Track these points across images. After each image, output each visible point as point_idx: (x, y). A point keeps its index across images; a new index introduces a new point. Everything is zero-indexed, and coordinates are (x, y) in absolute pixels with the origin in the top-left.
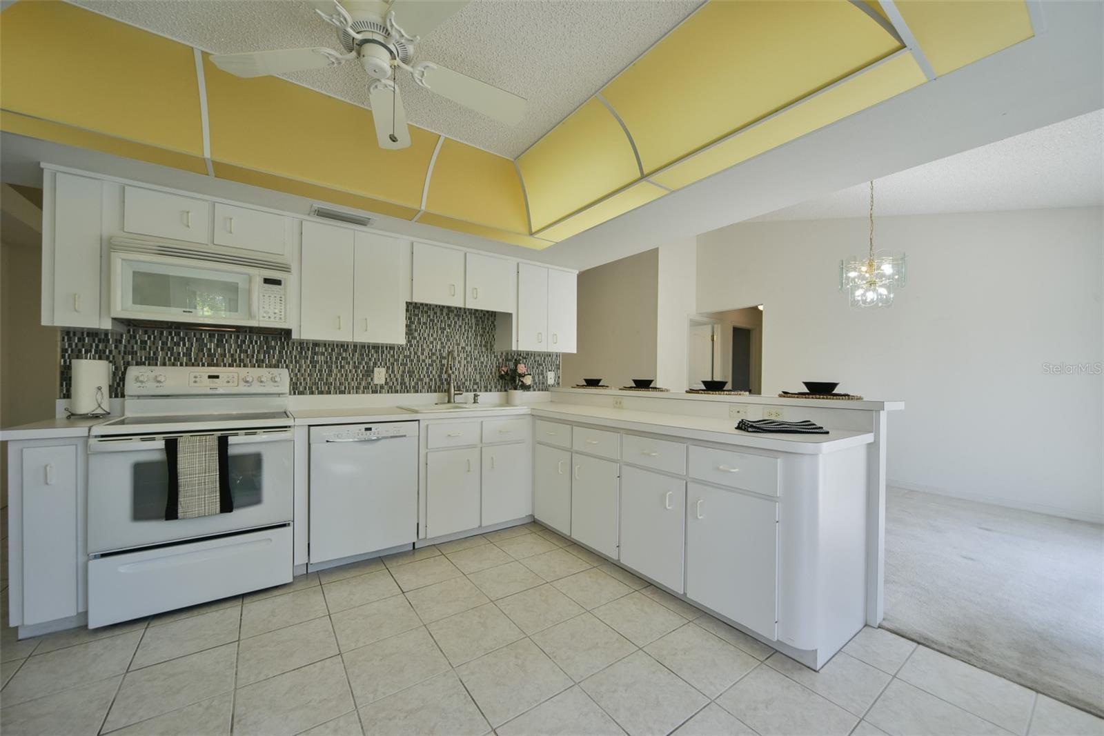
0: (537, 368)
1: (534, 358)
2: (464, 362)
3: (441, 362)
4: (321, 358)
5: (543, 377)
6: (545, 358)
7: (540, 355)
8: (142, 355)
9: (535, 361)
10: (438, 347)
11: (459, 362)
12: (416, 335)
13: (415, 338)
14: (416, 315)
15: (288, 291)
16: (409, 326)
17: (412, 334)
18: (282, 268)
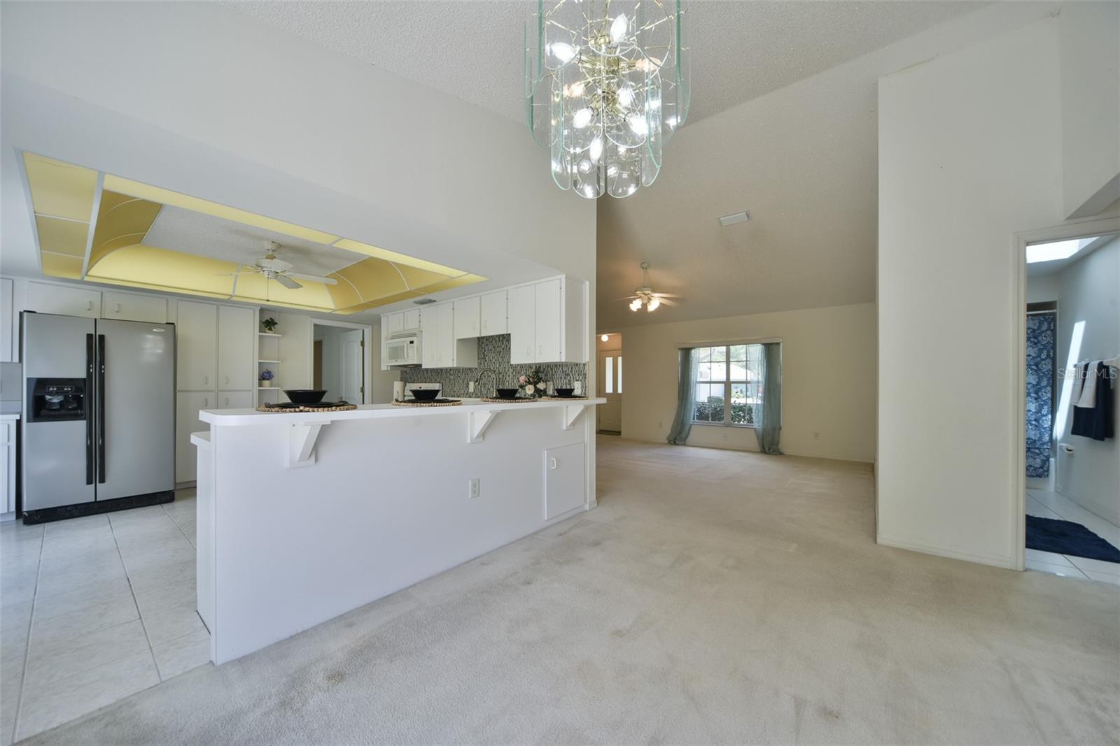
0: (565, 378)
2: (511, 376)
4: (451, 377)
5: (571, 387)
6: (572, 368)
7: (567, 365)
8: (411, 380)
9: (563, 372)
10: (508, 366)
11: (509, 376)
12: (487, 358)
13: (486, 361)
14: (487, 345)
15: (415, 346)
16: (484, 353)
17: (485, 358)
18: (414, 335)
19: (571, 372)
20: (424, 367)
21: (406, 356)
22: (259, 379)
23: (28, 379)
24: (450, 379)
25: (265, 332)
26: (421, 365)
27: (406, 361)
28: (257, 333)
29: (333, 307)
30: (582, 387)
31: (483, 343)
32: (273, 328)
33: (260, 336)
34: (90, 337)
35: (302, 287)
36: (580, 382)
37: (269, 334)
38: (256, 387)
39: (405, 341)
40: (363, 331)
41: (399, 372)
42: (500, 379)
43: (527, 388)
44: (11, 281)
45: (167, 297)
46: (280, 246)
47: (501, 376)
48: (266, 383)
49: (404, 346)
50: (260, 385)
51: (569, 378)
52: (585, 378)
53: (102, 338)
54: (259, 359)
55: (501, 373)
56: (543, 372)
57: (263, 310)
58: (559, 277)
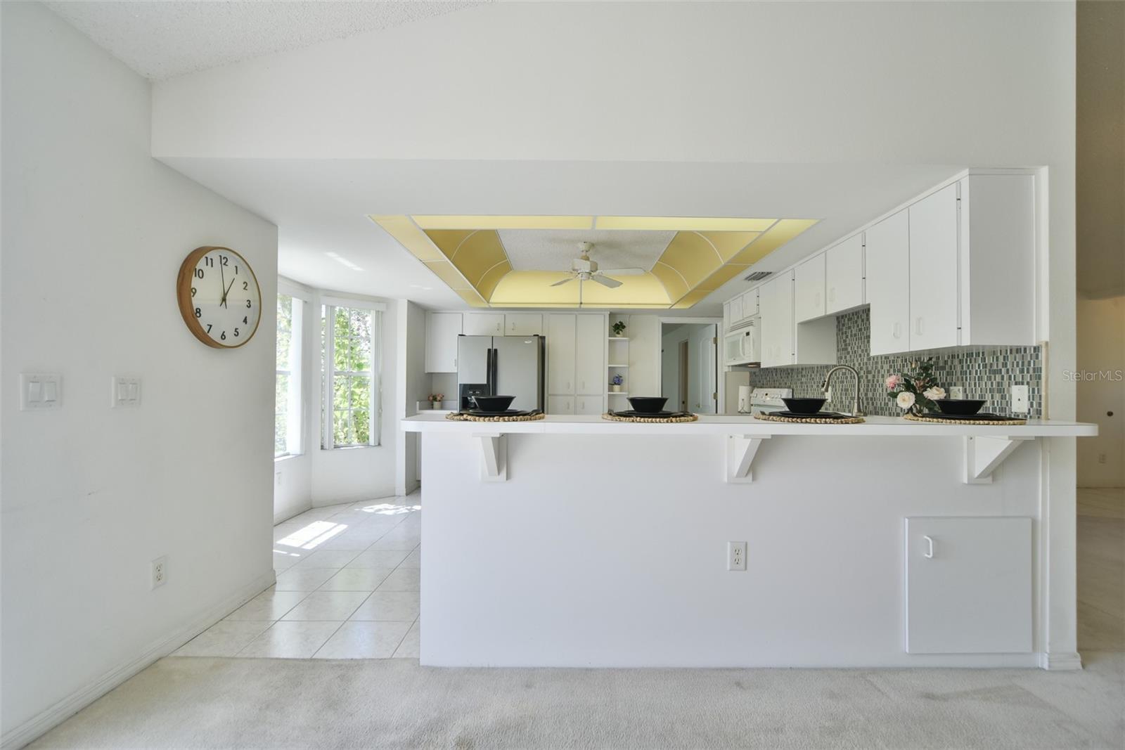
0: (989, 378)
1: (983, 360)
2: (885, 377)
3: (867, 377)
4: (804, 379)
5: (1003, 397)
6: (1006, 359)
7: (995, 353)
8: (760, 385)
9: (985, 366)
10: (865, 361)
11: (882, 376)
12: (849, 349)
13: (848, 353)
14: (850, 328)
15: (751, 338)
16: (845, 341)
17: (846, 349)
18: (750, 324)
19: (1005, 365)
20: (762, 367)
21: (742, 354)
22: (609, 384)
23: (460, 385)
24: (802, 383)
25: (616, 337)
26: (758, 364)
27: (743, 359)
28: (607, 338)
29: (670, 302)
30: (1031, 398)
31: (843, 325)
32: (620, 332)
33: (610, 341)
34: (489, 350)
35: (622, 284)
36: (1026, 387)
37: (619, 338)
38: (607, 393)
39: (742, 333)
40: (716, 325)
41: (748, 373)
42: (869, 381)
43: (900, 395)
44: (461, 315)
45: (542, 312)
46: (593, 245)
47: (870, 377)
48: (616, 387)
49: (739, 341)
50: (611, 389)
51: (998, 378)
52: (1040, 377)
53: (496, 350)
54: (609, 364)
55: (869, 372)
56: (943, 368)
57: (612, 315)
58: (956, 178)
